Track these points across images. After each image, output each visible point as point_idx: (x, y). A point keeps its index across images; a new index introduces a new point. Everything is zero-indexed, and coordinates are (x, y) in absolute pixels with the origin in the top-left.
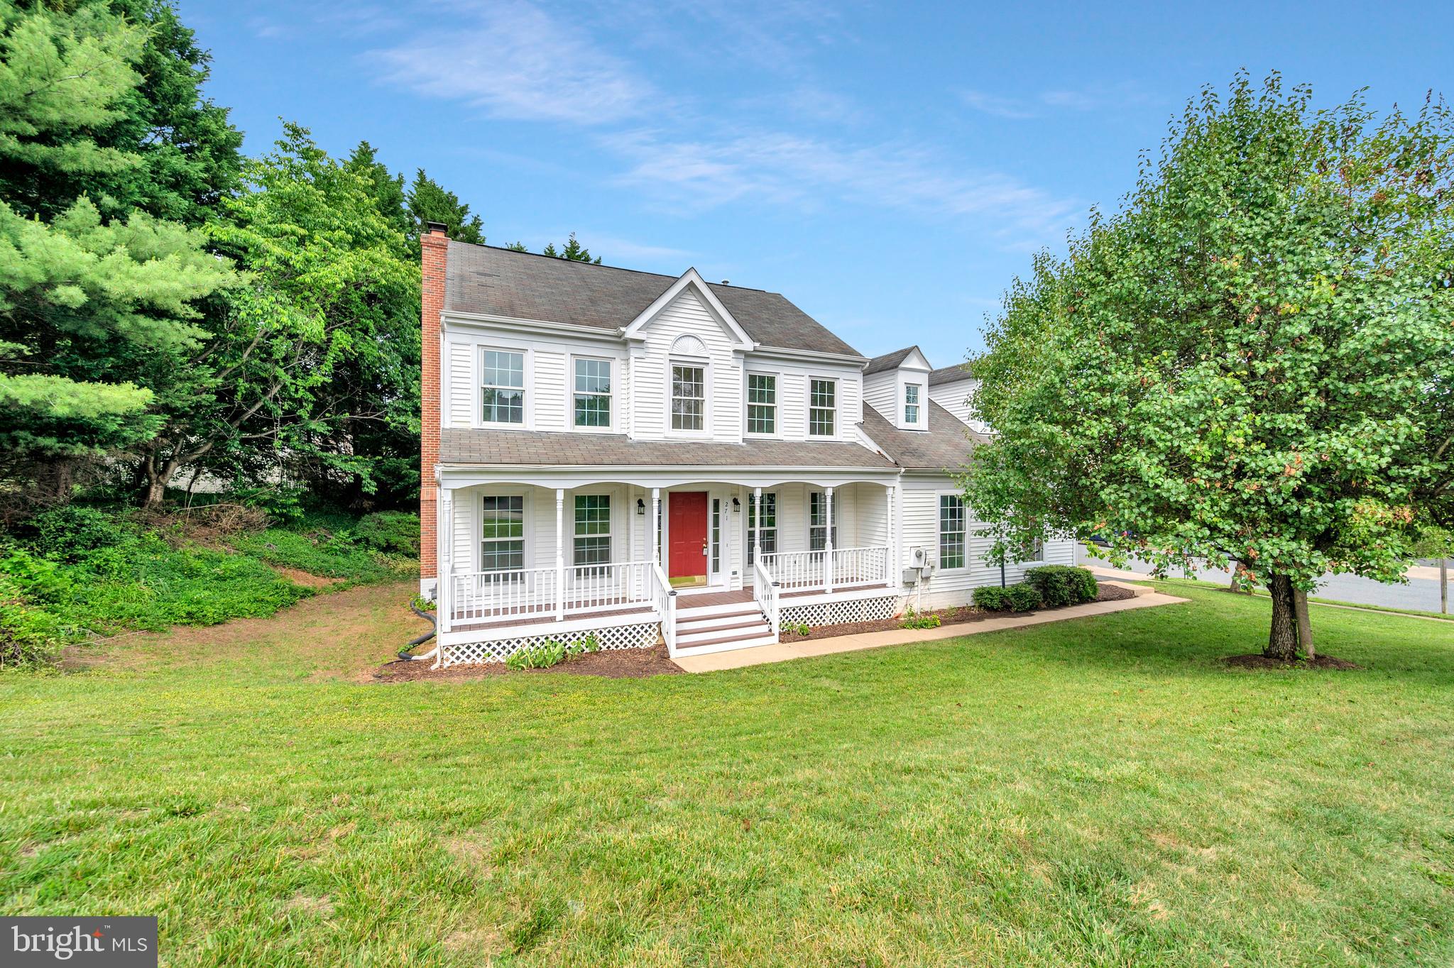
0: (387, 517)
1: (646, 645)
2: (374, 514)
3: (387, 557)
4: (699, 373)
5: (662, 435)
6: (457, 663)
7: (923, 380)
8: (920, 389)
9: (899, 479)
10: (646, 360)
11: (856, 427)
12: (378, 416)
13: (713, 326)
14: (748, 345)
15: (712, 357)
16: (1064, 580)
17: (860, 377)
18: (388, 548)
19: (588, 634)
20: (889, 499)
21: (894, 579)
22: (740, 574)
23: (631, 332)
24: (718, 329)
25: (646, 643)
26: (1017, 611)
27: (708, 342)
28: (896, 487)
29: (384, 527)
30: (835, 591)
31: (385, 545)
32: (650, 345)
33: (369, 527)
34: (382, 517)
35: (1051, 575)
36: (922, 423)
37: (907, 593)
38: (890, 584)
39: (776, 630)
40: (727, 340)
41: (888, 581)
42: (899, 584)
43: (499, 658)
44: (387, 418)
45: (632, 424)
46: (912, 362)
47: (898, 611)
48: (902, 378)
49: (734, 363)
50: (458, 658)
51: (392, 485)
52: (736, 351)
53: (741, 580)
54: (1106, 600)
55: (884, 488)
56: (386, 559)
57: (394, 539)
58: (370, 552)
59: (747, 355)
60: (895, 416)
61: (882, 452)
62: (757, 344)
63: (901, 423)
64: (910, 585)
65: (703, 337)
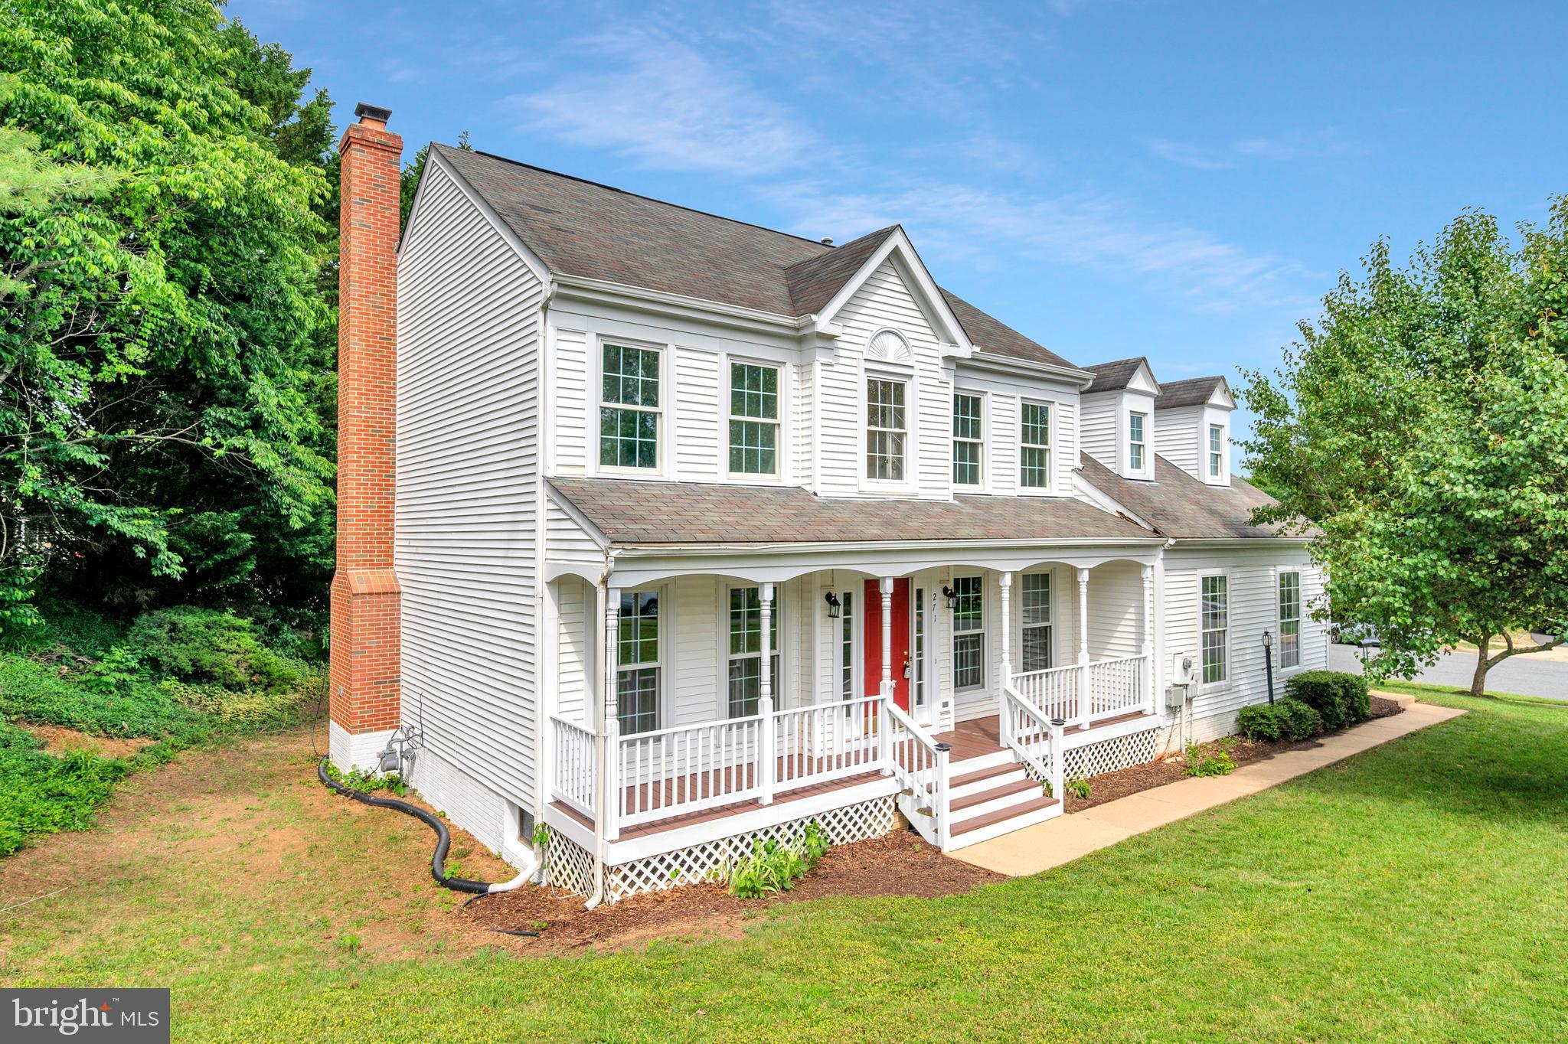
0: (191, 620)
1: (881, 832)
2: (159, 614)
3: (194, 691)
4: (900, 388)
5: (855, 489)
6: (632, 892)
7: (1147, 405)
8: (1145, 420)
9: (1161, 555)
10: (836, 368)
11: (1074, 476)
12: (181, 436)
13: (916, 317)
14: (965, 350)
15: (917, 366)
16: (1341, 692)
17: (1076, 400)
18: (199, 675)
19: (807, 823)
20: (1147, 584)
21: (1154, 701)
22: (951, 707)
23: (823, 322)
24: (923, 323)
25: (879, 829)
26: (1297, 741)
27: (912, 342)
28: (1155, 565)
29: (183, 635)
30: (1094, 725)
31: (190, 669)
32: (840, 345)
33: (154, 638)
34: (175, 618)
35: (1327, 685)
36: (1148, 471)
37: (1169, 723)
38: (1150, 711)
39: (1059, 793)
40: (933, 339)
41: (1146, 705)
42: (1161, 710)
43: (689, 877)
44: (207, 442)
45: (819, 471)
46: (1138, 382)
47: (1160, 750)
48: (1129, 403)
49: (942, 375)
50: (632, 884)
51: (200, 559)
52: (948, 359)
53: (952, 715)
54: (1379, 717)
55: (1140, 567)
56: (195, 697)
57: (207, 659)
58: (165, 684)
59: (958, 365)
60: (1117, 458)
61: (1127, 513)
62: (977, 349)
63: (1128, 472)
64: (1173, 710)
65: (907, 334)
